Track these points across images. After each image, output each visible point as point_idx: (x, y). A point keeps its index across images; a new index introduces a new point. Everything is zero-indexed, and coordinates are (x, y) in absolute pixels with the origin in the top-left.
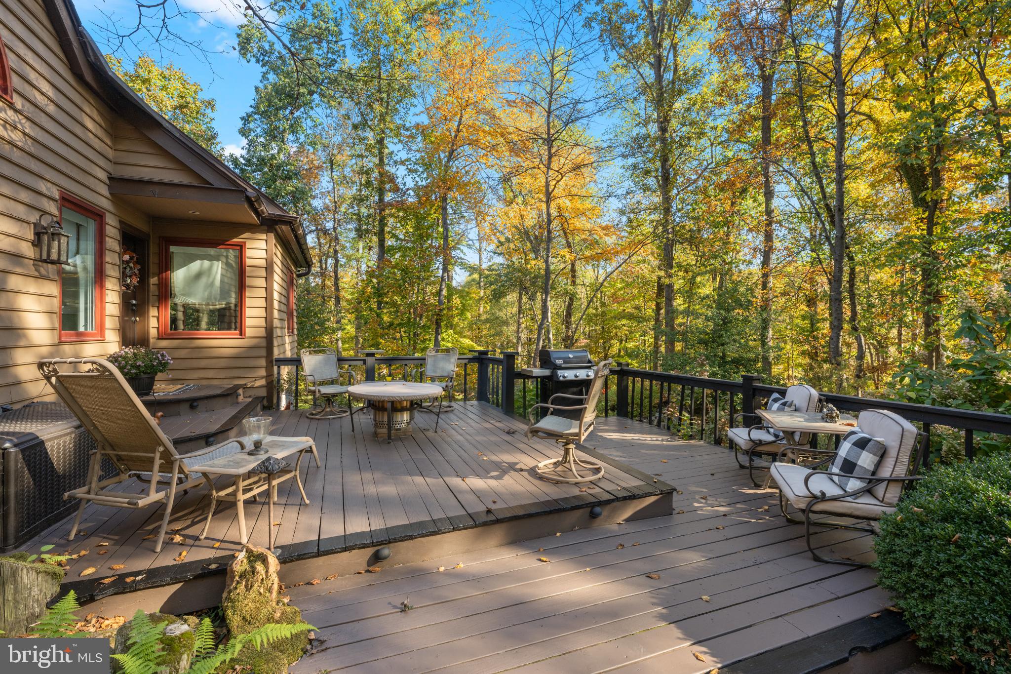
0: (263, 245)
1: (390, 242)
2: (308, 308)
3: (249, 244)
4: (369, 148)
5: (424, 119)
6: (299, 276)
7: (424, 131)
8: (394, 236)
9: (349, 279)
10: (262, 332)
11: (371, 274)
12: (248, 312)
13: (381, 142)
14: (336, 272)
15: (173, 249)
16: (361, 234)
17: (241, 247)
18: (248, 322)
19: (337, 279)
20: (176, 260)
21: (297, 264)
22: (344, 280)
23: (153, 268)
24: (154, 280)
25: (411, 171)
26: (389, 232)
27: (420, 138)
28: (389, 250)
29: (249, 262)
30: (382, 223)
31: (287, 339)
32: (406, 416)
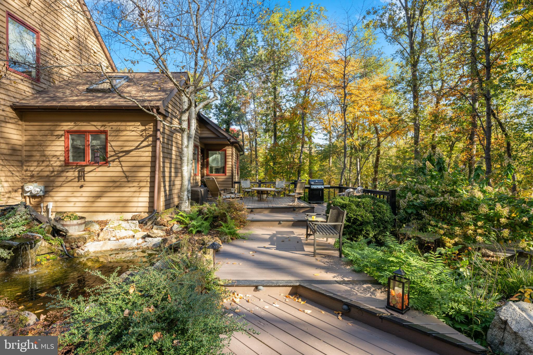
0: (231, 150)
1: (279, 134)
2: (244, 166)
3: (227, 150)
4: (270, 93)
5: (295, 75)
6: (240, 155)
7: (294, 80)
8: (280, 131)
9: (262, 151)
10: (230, 174)
11: (270, 150)
12: (227, 169)
13: (275, 89)
14: (256, 147)
15: (209, 152)
16: (266, 131)
17: (225, 151)
18: (227, 171)
19: (256, 151)
20: (210, 155)
21: (239, 151)
22: (260, 151)
23: (205, 157)
24: (205, 161)
25: (288, 101)
26: (278, 130)
27: (293, 84)
28: (278, 138)
29: (227, 155)
30: (275, 125)
31: (236, 177)
32: (265, 196)
